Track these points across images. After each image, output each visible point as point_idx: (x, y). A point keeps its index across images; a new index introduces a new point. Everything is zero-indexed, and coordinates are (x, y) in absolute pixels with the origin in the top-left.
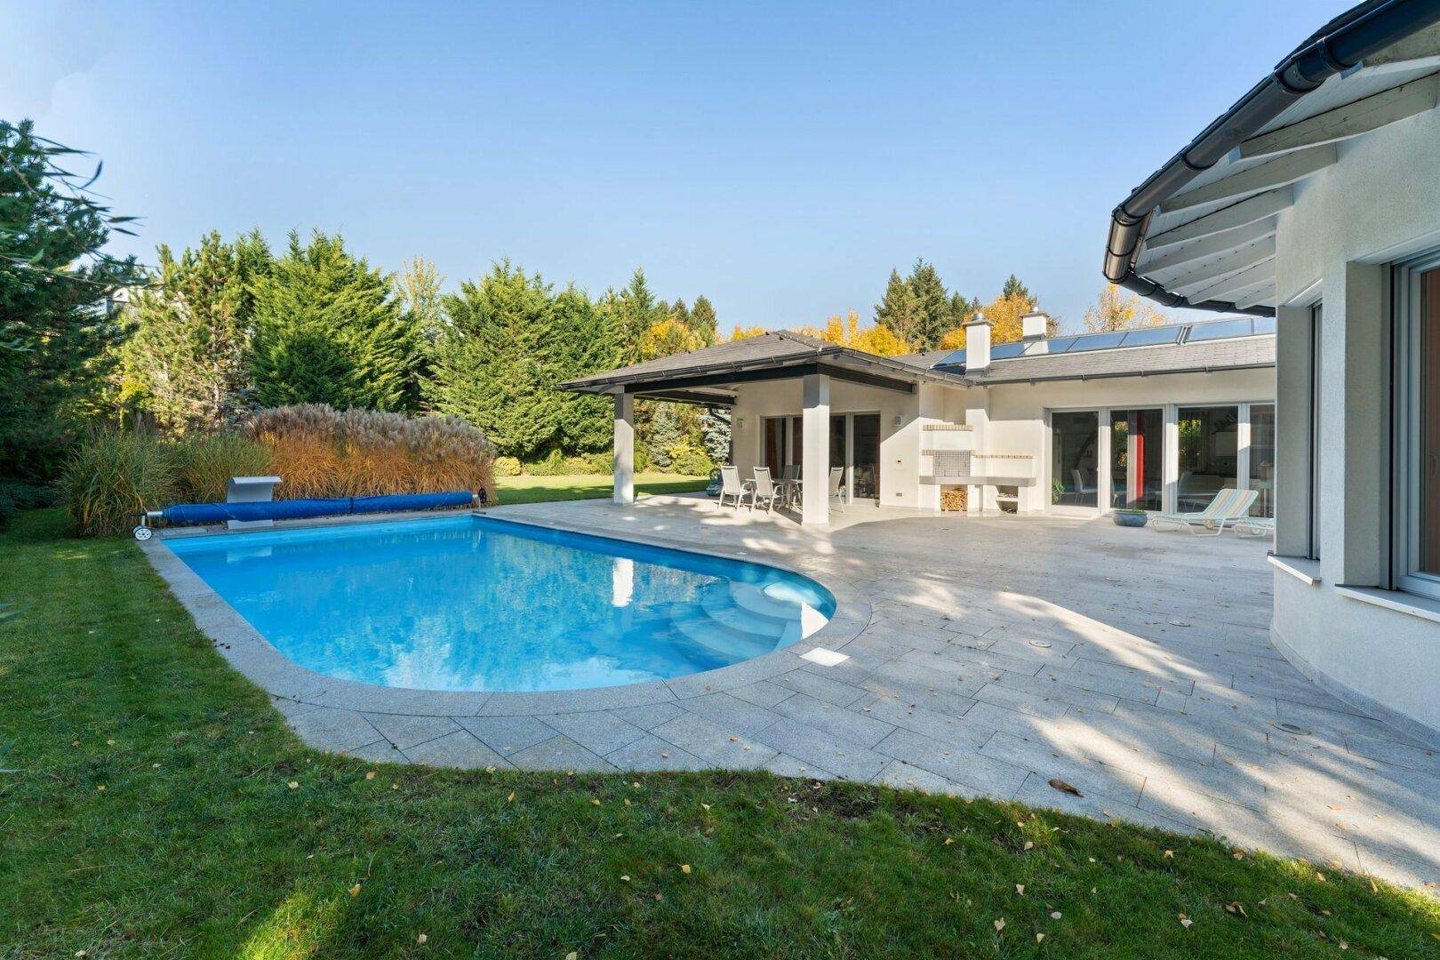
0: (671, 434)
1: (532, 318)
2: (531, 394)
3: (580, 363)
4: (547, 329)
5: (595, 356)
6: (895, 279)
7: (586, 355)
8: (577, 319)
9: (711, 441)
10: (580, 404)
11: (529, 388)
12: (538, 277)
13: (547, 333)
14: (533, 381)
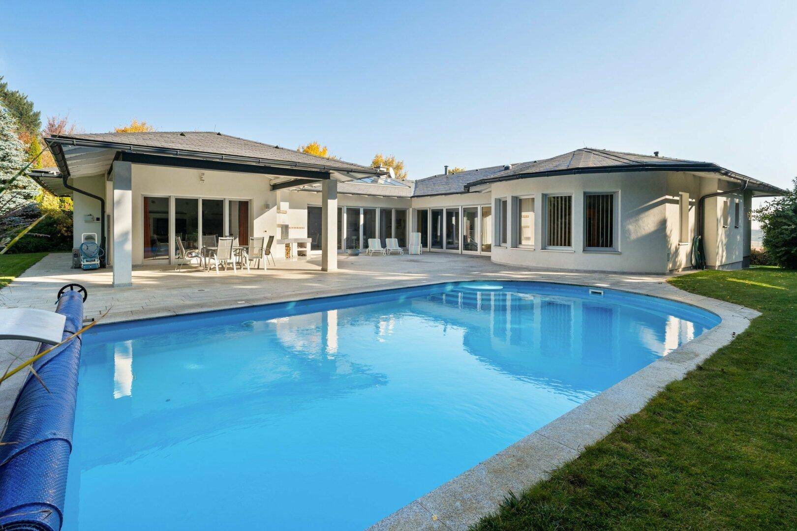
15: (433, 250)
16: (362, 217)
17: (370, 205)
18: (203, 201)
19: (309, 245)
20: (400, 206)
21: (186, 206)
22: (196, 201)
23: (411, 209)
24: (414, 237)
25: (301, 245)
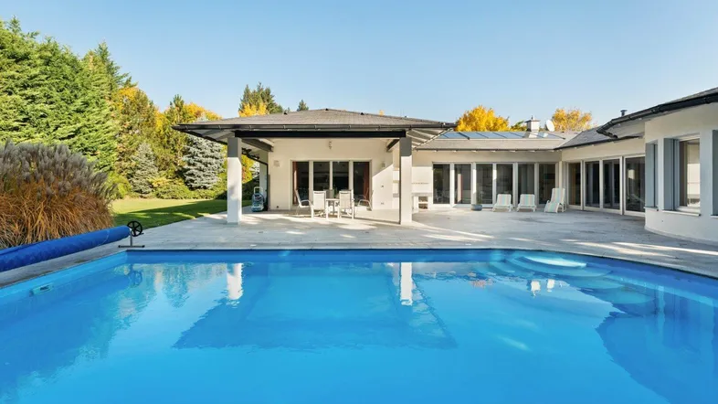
0: (152, 170)
1: (19, 59)
2: (16, 129)
3: (72, 108)
4: (37, 72)
5: (86, 104)
6: (247, 91)
7: (78, 103)
8: (67, 69)
9: (192, 175)
10: (75, 143)
11: (16, 124)
12: (15, 22)
13: (36, 76)
14: (21, 118)
15: (586, 208)
16: (495, 173)
17: (504, 160)
18: (334, 163)
19: (431, 199)
20: (545, 160)
21: (321, 167)
22: (327, 163)
23: (561, 163)
24: (560, 194)
25: (424, 199)
